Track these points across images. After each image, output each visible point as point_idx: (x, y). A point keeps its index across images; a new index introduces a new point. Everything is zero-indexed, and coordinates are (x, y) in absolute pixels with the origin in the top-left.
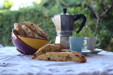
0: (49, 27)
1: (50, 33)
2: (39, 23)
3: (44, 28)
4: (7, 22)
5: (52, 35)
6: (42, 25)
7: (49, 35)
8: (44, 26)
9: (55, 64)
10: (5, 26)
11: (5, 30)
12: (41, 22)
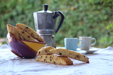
0: (89, 10)
1: (91, 19)
2: (74, 5)
3: (81, 12)
4: (30, 6)
5: (94, 22)
6: (78, 7)
7: (89, 23)
8: (81, 9)
9: (31, 70)
10: (27, 12)
11: (27, 17)
12: (77, 4)
